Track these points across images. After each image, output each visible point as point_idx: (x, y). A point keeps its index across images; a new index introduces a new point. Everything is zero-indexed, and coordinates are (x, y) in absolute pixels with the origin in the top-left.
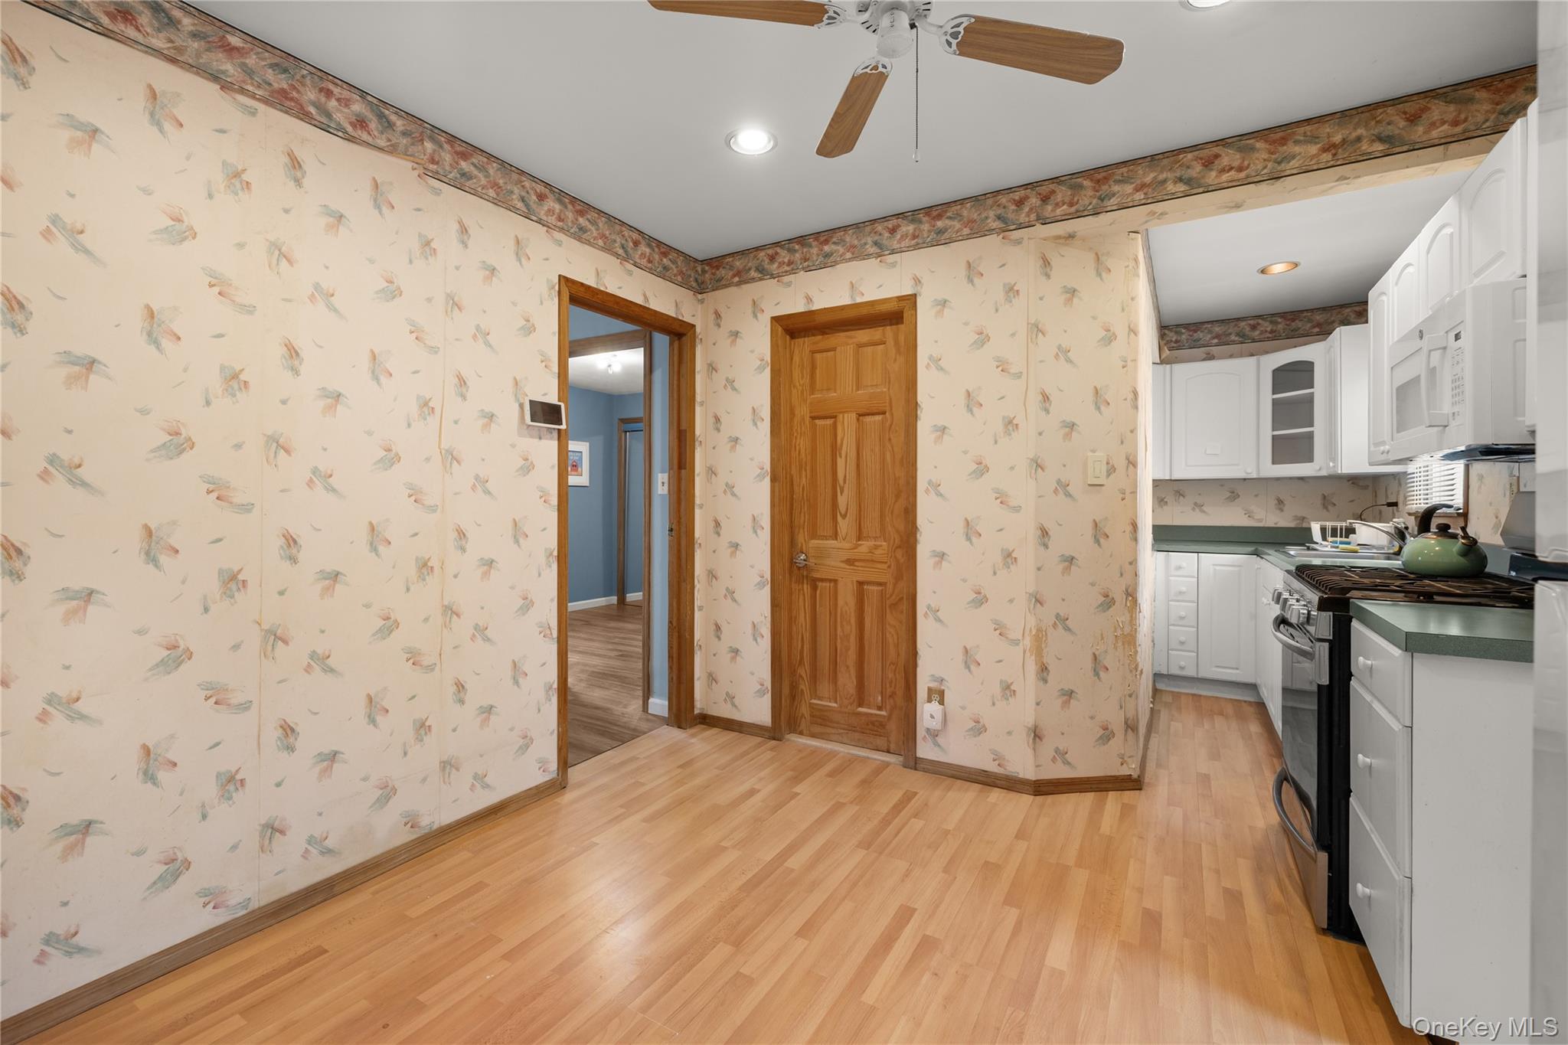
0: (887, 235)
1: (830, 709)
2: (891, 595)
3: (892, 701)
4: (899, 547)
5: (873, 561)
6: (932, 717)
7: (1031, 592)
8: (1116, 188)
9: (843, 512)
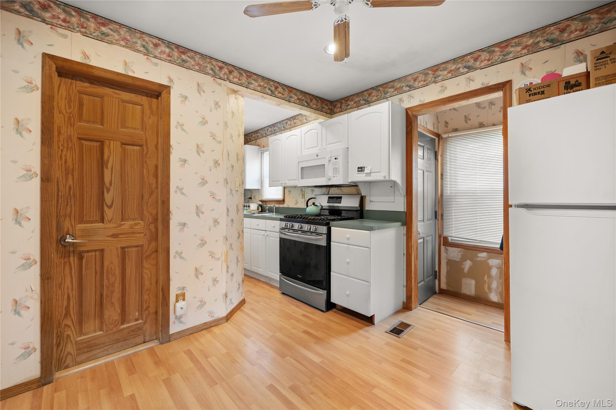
0: (151, 45)
2: (147, 251)
3: (147, 312)
4: (151, 223)
5: (133, 233)
6: (182, 308)
7: (225, 236)
9: (109, 204)
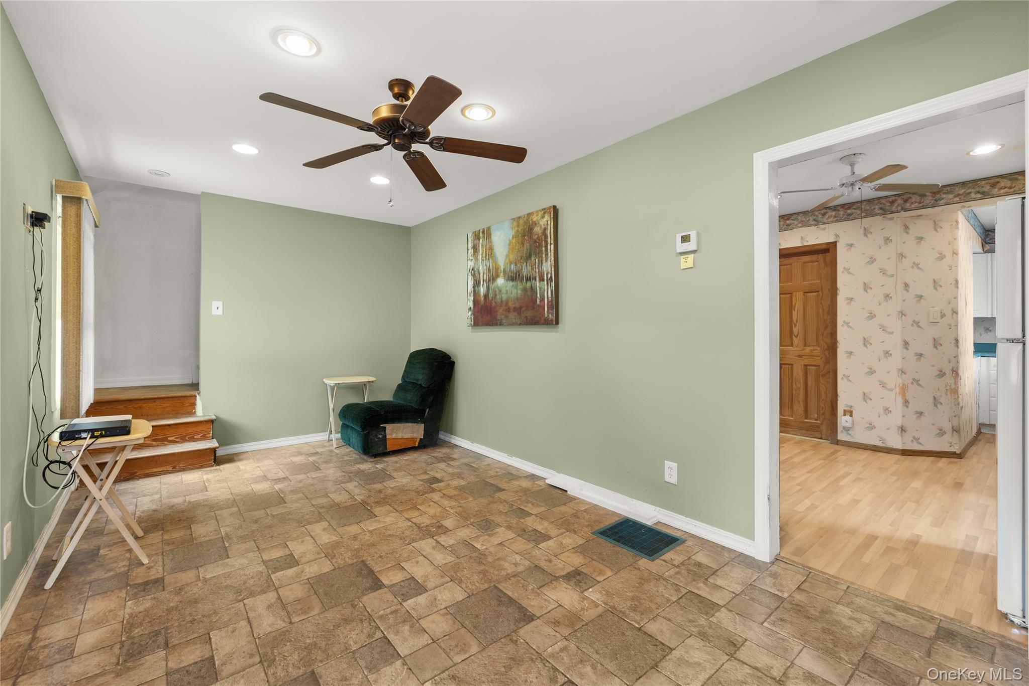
0: (820, 216)
1: (789, 420)
2: (822, 371)
3: (823, 417)
4: (826, 350)
5: (812, 356)
6: (846, 421)
7: (899, 368)
8: (944, 196)
9: (796, 335)
